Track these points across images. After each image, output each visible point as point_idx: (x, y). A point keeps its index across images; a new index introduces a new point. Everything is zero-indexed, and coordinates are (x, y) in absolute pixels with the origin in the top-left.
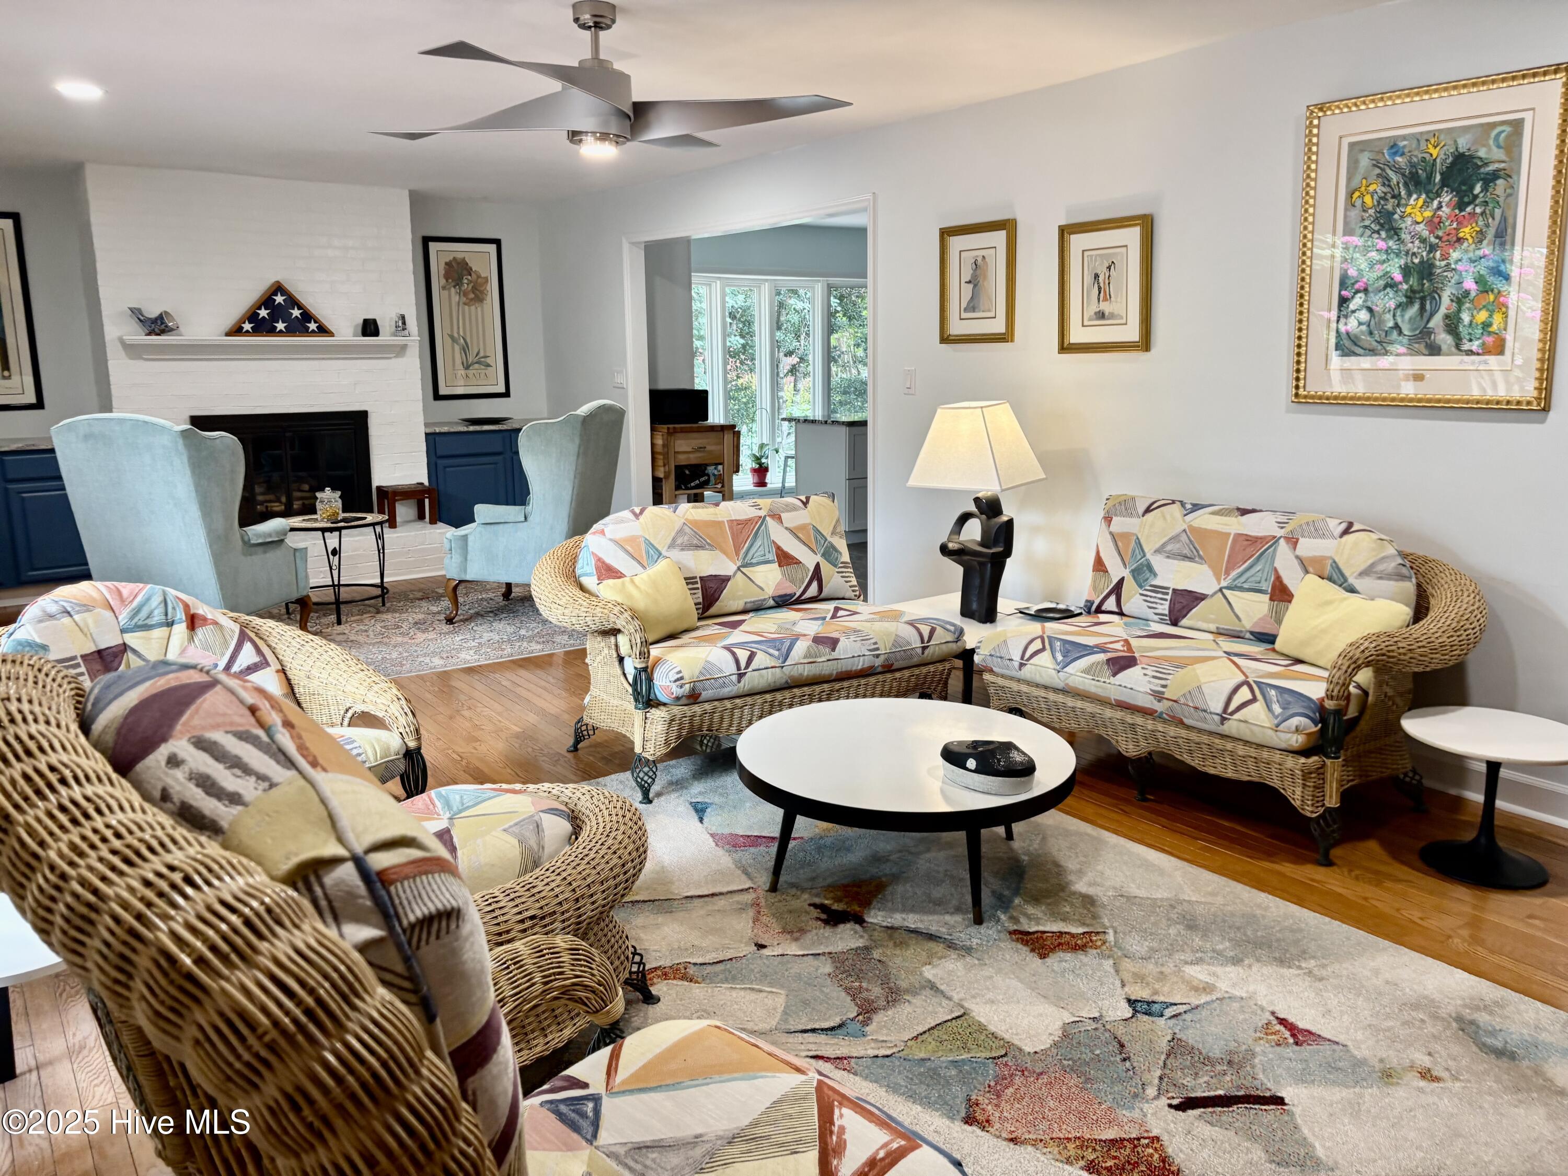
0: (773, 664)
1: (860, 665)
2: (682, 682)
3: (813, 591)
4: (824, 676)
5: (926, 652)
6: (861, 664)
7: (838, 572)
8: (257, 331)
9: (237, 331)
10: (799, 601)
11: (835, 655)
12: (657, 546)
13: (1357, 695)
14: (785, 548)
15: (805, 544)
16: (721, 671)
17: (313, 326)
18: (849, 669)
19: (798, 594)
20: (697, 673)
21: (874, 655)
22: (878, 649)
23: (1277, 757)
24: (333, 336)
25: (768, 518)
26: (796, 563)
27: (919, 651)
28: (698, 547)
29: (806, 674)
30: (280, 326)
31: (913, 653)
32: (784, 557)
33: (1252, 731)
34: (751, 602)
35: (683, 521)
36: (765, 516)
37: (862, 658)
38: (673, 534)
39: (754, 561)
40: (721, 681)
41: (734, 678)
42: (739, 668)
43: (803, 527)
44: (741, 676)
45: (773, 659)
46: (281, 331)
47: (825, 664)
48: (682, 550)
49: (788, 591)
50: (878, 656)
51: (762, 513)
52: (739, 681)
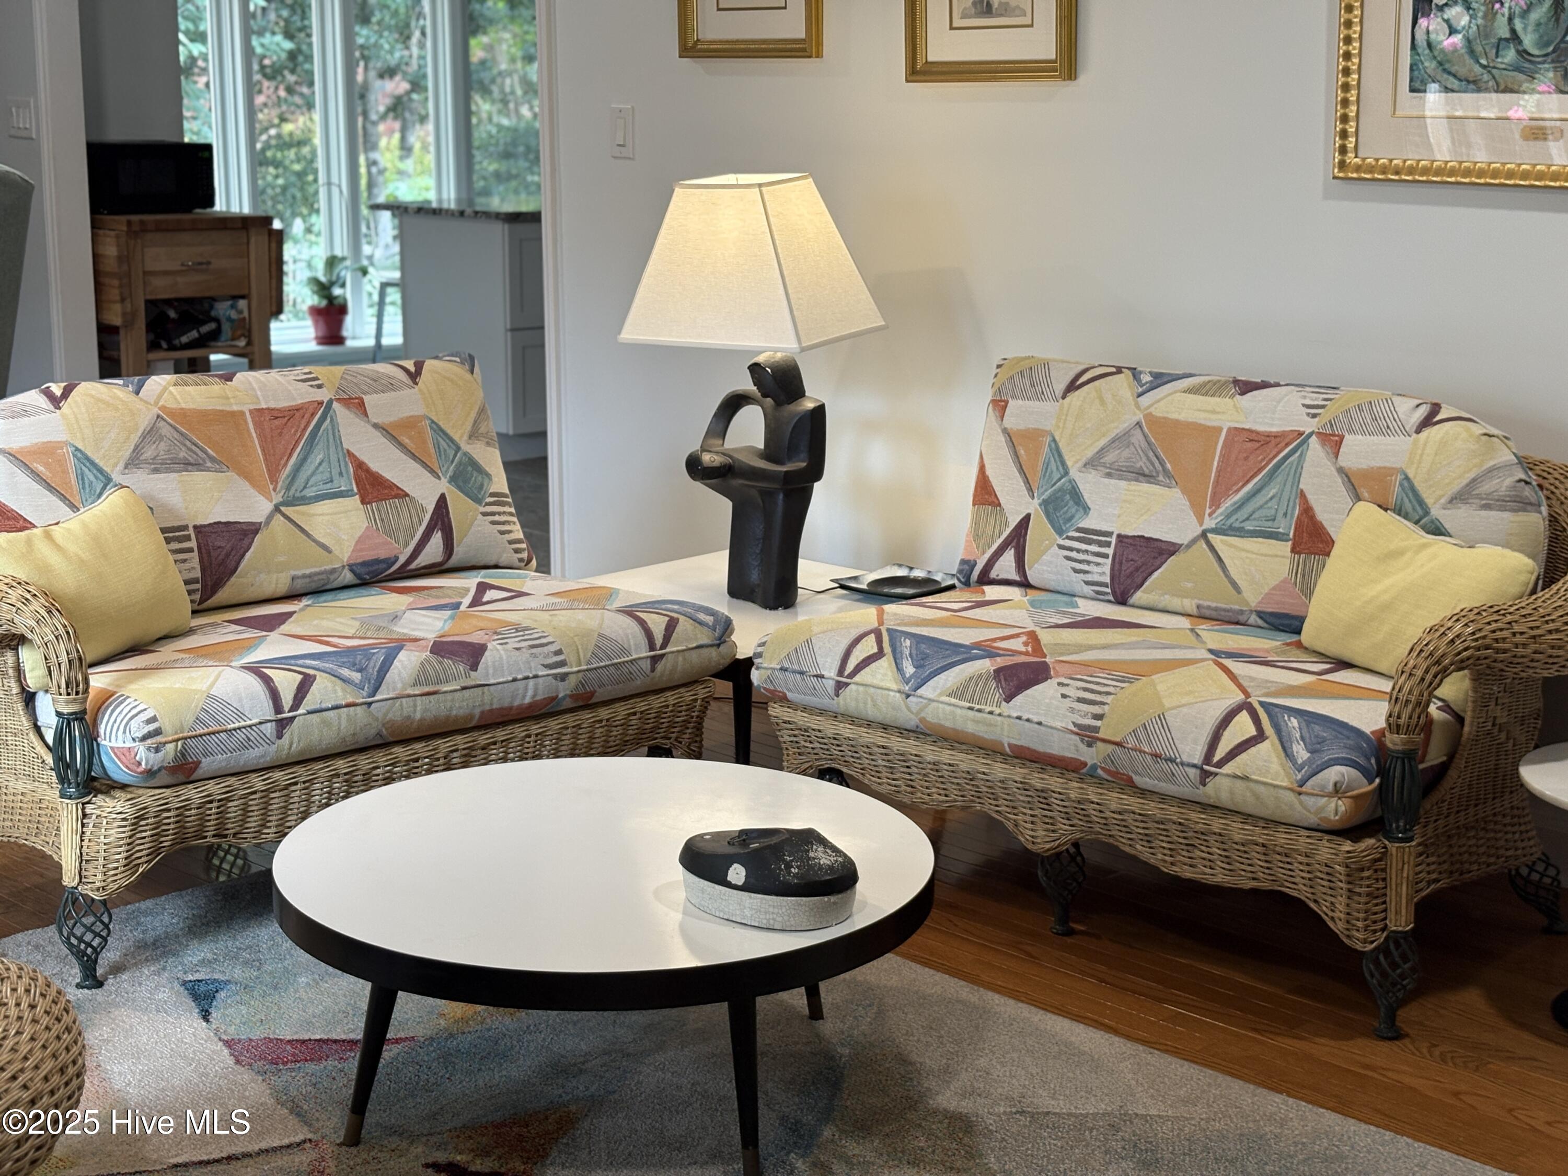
0: (350, 700)
1: (528, 695)
2: (159, 739)
3: (434, 550)
4: (456, 719)
5: (660, 667)
6: (530, 693)
7: (485, 514)
10: (406, 573)
11: (477, 677)
12: (101, 464)
13: (1445, 723)
14: (374, 466)
15: (414, 457)
16: (241, 715)
18: (506, 704)
19: (402, 559)
20: (190, 719)
21: (555, 676)
22: (562, 664)
23: (1303, 841)
25: (335, 405)
26: (397, 496)
27: (646, 665)
28: (187, 465)
29: (418, 716)
31: (633, 668)
32: (373, 485)
33: (1257, 797)
34: (304, 576)
35: (156, 411)
36: (330, 402)
37: (531, 683)
38: (135, 438)
39: (309, 493)
40: (240, 735)
41: (269, 729)
42: (278, 709)
43: (410, 424)
44: (282, 725)
45: (350, 688)
47: (458, 694)
48: (156, 471)
49: (383, 554)
50: (563, 677)
51: (324, 395)
52: (280, 736)
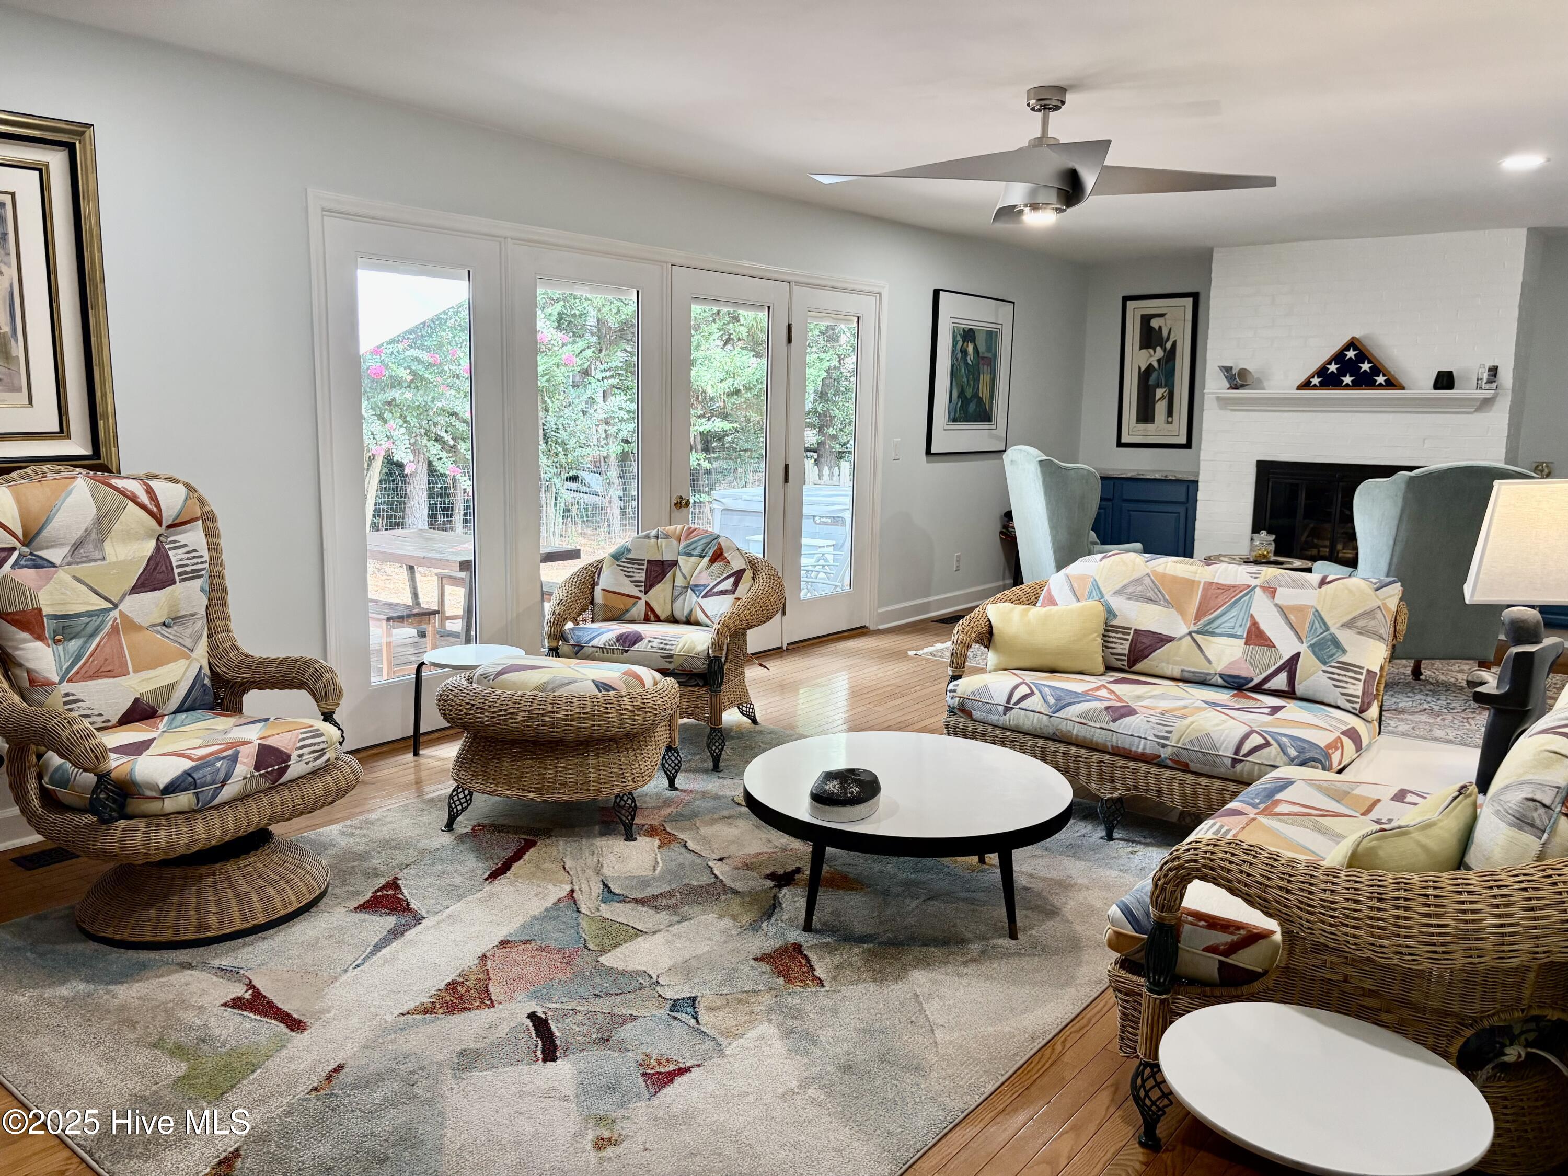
0: (1042, 711)
1: (1140, 747)
2: (955, 694)
3: (1280, 681)
4: (1097, 744)
5: (1239, 767)
6: (1141, 747)
7: (1324, 671)
8: (1324, 385)
9: (1306, 385)
10: (1259, 689)
11: (1112, 726)
12: (1102, 589)
14: (1263, 626)
15: (1292, 627)
16: (991, 697)
17: (1381, 379)
18: (1127, 747)
19: (1256, 681)
20: (970, 690)
21: (1159, 743)
22: (1167, 738)
24: (1403, 388)
25: (1258, 589)
26: (1268, 646)
27: (1228, 762)
28: (1150, 600)
29: (1075, 732)
30: (1348, 380)
31: (1217, 760)
32: (1257, 636)
36: (1255, 587)
37: (1143, 741)
38: (1126, 582)
39: (1217, 631)
40: (988, 706)
41: (1001, 709)
42: (1008, 701)
43: (1300, 609)
44: (1007, 709)
45: (1045, 705)
46: (1347, 385)
47: (1098, 731)
48: (1129, 599)
49: (1244, 674)
50: (1164, 746)
51: (1253, 582)
52: (1005, 714)
